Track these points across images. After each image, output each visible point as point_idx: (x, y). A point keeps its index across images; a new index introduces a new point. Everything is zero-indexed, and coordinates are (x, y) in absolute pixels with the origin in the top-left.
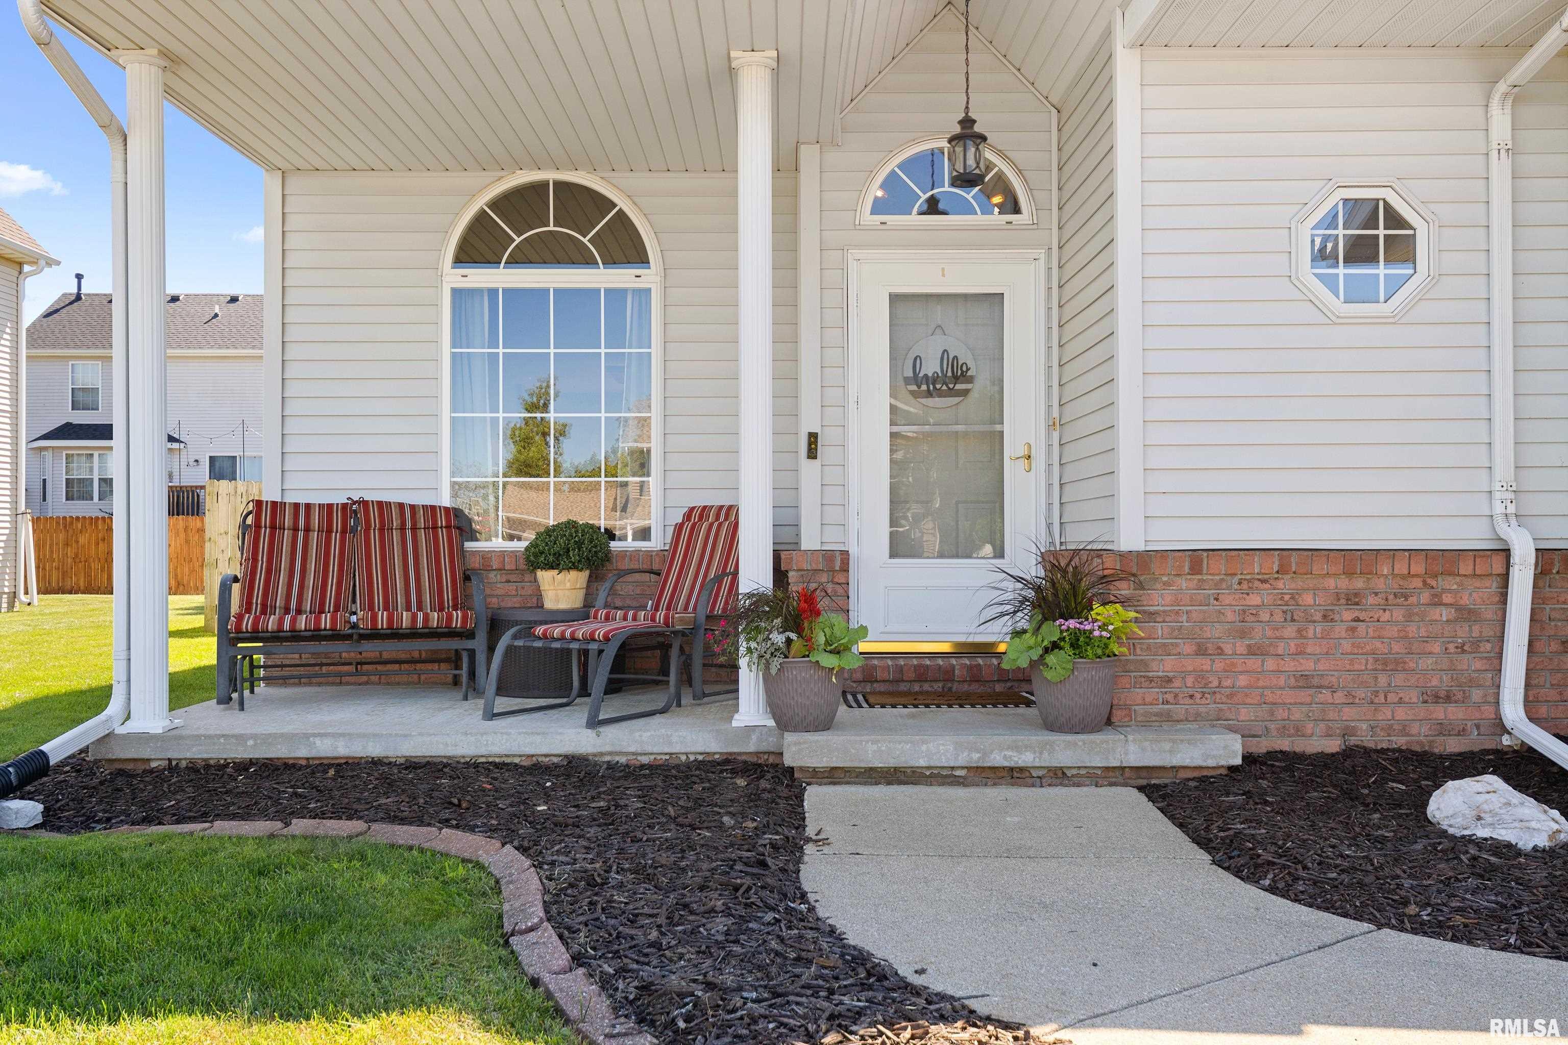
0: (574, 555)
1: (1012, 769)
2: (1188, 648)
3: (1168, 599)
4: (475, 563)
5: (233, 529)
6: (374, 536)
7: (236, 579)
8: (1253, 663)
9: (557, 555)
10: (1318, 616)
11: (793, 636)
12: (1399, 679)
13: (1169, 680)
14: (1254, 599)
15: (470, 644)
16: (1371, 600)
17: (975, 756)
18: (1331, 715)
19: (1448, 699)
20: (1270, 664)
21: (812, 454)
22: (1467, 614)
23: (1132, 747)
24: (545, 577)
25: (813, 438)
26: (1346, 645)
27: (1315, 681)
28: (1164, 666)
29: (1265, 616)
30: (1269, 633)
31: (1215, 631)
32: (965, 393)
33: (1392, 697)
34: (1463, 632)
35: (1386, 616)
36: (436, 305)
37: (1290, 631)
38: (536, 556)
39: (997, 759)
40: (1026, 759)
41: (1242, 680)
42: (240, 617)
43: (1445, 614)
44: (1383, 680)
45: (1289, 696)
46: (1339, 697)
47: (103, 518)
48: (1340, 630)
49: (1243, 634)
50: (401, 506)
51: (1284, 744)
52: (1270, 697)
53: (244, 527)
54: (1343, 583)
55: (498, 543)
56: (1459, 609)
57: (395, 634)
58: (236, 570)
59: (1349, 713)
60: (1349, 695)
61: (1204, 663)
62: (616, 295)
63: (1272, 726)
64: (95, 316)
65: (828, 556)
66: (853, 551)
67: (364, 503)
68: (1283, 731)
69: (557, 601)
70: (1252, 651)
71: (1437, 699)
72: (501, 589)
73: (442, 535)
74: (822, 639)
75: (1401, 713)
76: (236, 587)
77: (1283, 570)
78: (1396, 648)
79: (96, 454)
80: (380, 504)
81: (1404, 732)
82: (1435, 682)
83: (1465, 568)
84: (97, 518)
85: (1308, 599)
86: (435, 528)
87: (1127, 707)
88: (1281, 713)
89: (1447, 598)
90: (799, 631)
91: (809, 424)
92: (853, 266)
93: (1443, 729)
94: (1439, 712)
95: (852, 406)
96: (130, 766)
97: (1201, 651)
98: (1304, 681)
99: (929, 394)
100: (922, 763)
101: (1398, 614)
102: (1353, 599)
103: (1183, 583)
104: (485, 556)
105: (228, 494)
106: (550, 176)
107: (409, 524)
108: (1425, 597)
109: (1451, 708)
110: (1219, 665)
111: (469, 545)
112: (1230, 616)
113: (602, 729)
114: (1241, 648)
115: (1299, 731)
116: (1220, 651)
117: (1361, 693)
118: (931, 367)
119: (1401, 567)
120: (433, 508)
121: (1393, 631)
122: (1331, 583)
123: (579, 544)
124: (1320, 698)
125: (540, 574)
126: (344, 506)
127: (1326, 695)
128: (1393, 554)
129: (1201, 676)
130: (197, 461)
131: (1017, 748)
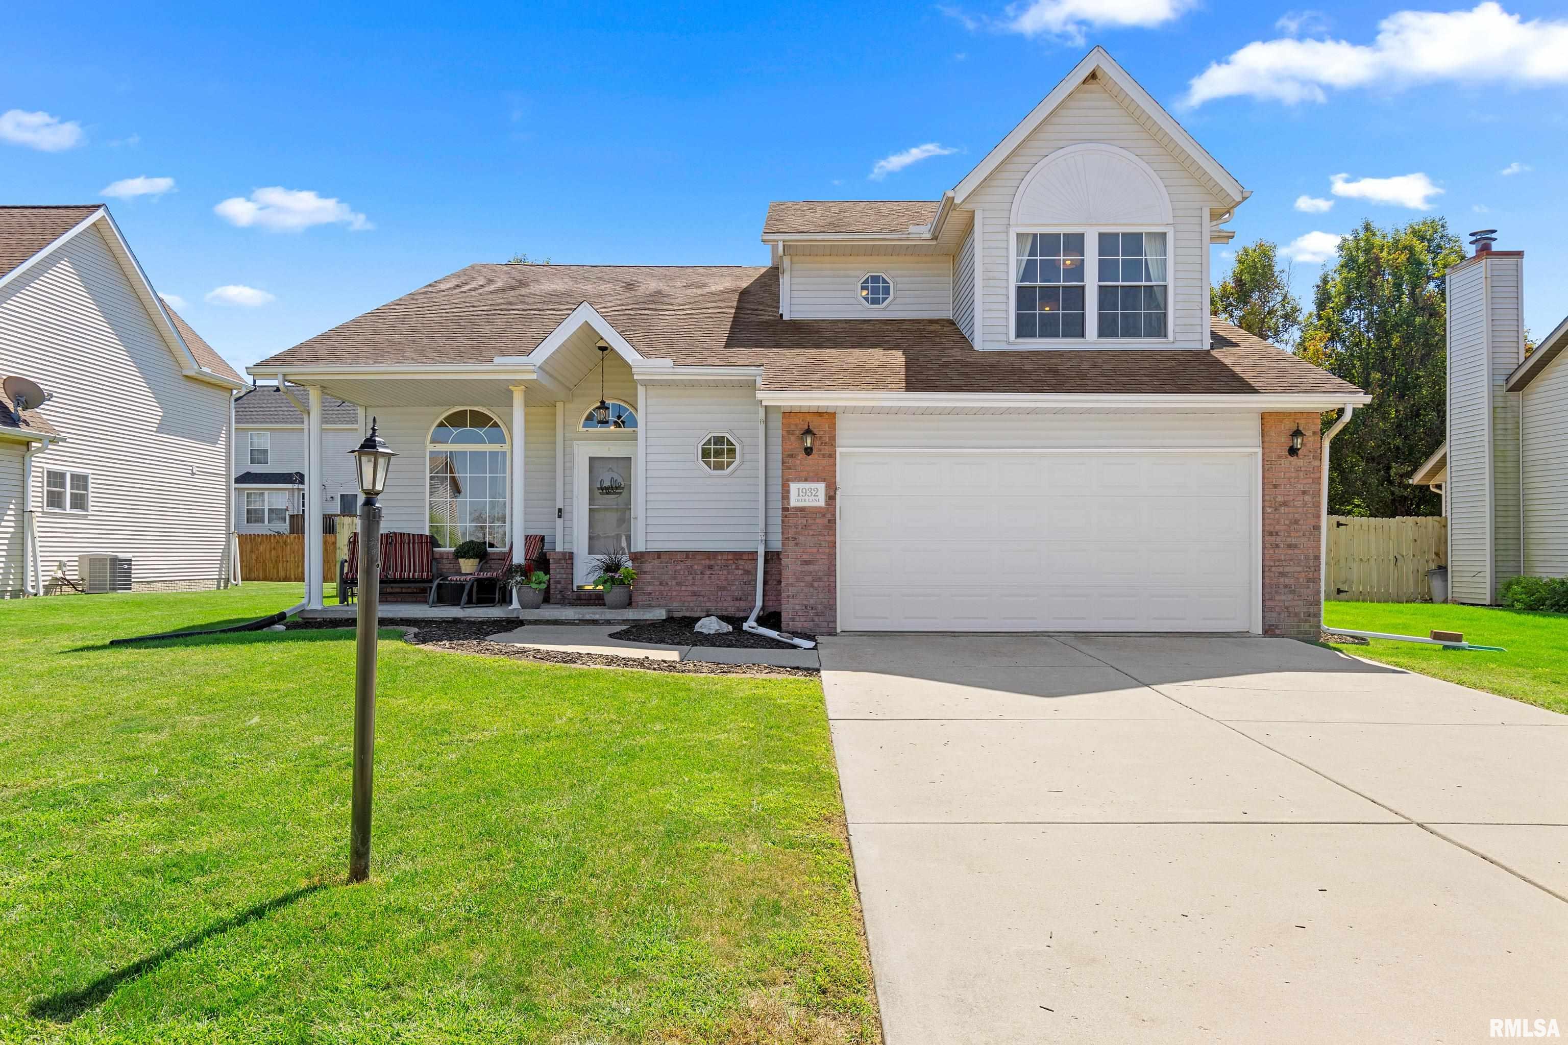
0: (471, 553)
1: (593, 620)
2: (657, 583)
3: (651, 567)
4: (437, 556)
5: (346, 542)
6: (398, 546)
7: (346, 561)
8: (678, 588)
9: (465, 553)
10: (699, 573)
11: (523, 578)
12: (725, 593)
13: (651, 593)
14: (679, 567)
15: (430, 585)
16: (716, 567)
17: (581, 616)
18: (703, 605)
19: (740, 599)
20: (683, 588)
21: (560, 517)
22: (747, 572)
23: (630, 613)
24: (461, 561)
25: (560, 510)
26: (708, 582)
27: (698, 594)
28: (649, 589)
29: (682, 573)
30: (683, 578)
31: (665, 577)
32: (620, 493)
33: (722, 599)
34: (746, 578)
35: (721, 573)
36: (424, 458)
37: (690, 578)
38: (457, 553)
39: (588, 617)
40: (597, 617)
41: (674, 593)
42: (347, 574)
43: (740, 572)
44: (720, 594)
45: (689, 599)
46: (705, 599)
47: (274, 535)
48: (706, 577)
49: (675, 578)
50: (409, 534)
51: (688, 614)
52: (683, 599)
53: (350, 542)
54: (707, 562)
55: (448, 549)
56: (745, 570)
57: (402, 581)
58: (347, 558)
59: (708, 604)
60: (709, 598)
61: (662, 588)
62: (494, 454)
63: (684, 608)
64: (265, 401)
65: (564, 554)
66: (575, 552)
67: (395, 534)
68: (687, 610)
69: (466, 569)
70: (678, 584)
71: (737, 600)
72: (448, 566)
73: (424, 545)
74: (534, 579)
75: (725, 604)
76: (346, 564)
77: (687, 557)
78: (724, 583)
79: (266, 493)
80: (401, 534)
81: (726, 611)
82: (736, 594)
83: (745, 557)
84: (270, 535)
85: (696, 567)
86: (422, 543)
87: (637, 602)
88: (686, 604)
89: (741, 567)
90: (526, 577)
91: (560, 505)
92: (576, 447)
93: (739, 610)
94: (737, 604)
95: (575, 498)
96: (310, 621)
97: (661, 584)
98: (694, 594)
99: (607, 493)
100: (564, 618)
101: (725, 572)
102: (710, 567)
103: (656, 562)
104: (441, 553)
105: (349, 524)
106: (468, 408)
107: (412, 541)
108: (734, 567)
109: (741, 602)
110: (667, 588)
111: (436, 549)
112: (670, 572)
113: (465, 609)
114: (674, 582)
115: (692, 610)
116: (667, 584)
117: (712, 597)
118: (607, 484)
119: (725, 557)
120: (421, 535)
121: (723, 578)
122: (703, 562)
123: (473, 549)
124: (699, 599)
125: (460, 560)
126: (387, 534)
127: (701, 598)
128: (722, 553)
129: (661, 592)
130: (332, 497)
131: (594, 614)
